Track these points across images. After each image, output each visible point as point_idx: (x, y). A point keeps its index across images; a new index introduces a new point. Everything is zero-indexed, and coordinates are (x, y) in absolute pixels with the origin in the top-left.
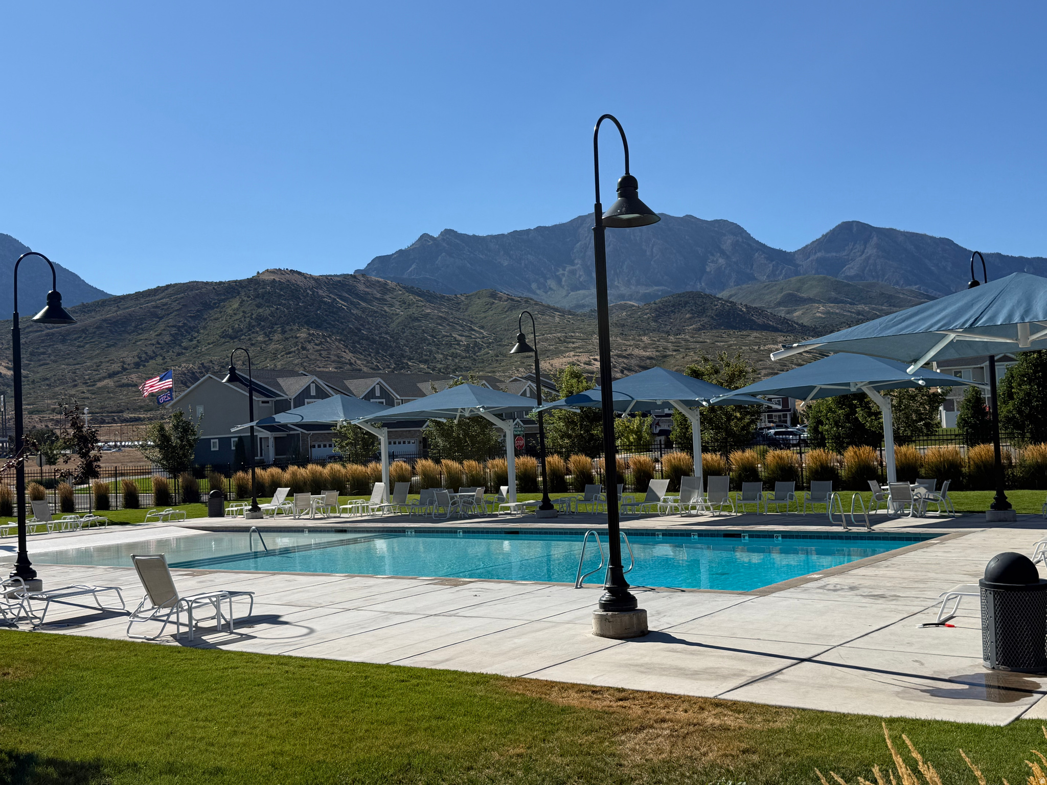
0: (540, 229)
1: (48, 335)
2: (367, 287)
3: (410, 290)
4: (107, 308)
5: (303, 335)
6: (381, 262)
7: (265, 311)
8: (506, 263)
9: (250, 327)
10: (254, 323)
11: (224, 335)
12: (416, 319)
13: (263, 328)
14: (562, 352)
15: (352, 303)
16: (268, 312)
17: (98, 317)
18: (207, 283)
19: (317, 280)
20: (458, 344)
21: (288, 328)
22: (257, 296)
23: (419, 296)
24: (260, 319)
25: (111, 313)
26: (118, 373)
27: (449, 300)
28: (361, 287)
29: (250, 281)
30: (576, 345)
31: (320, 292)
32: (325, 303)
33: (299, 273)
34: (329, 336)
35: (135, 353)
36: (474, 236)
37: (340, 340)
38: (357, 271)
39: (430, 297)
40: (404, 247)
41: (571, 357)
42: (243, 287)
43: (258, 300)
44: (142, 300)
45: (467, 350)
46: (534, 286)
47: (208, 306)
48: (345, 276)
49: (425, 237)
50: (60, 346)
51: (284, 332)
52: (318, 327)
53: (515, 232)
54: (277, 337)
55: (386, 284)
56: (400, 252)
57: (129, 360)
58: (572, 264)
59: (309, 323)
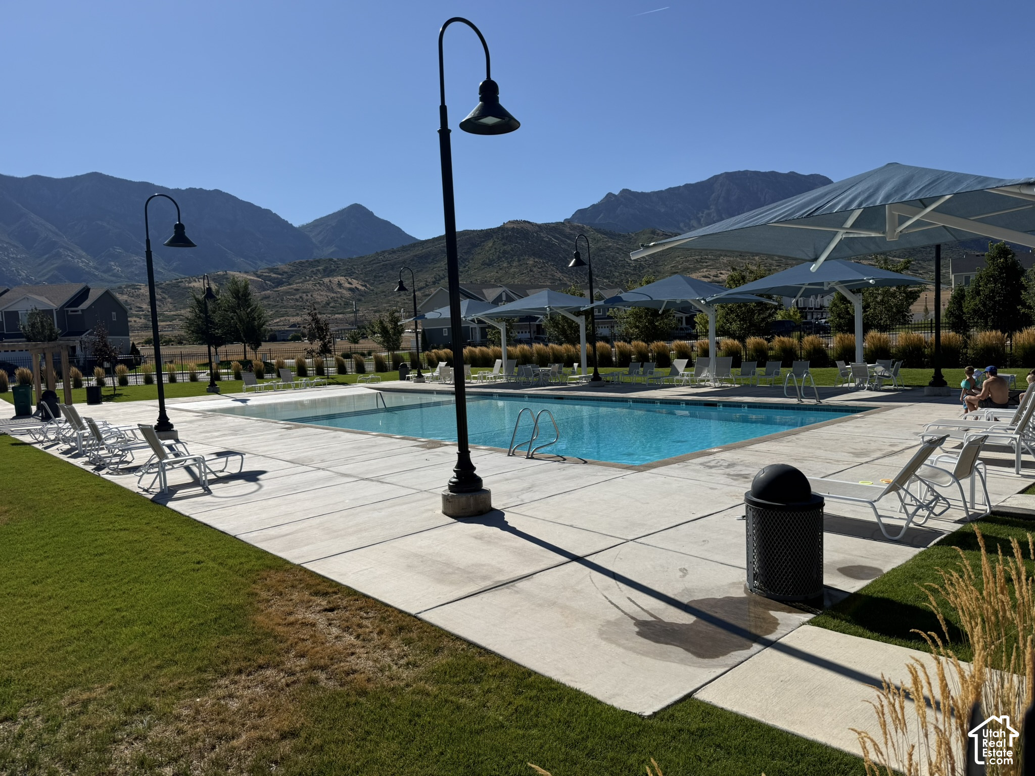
0: (687, 186)
1: (383, 265)
2: (571, 230)
3: (599, 231)
4: (417, 248)
5: (531, 262)
6: (581, 213)
7: (508, 248)
8: (663, 210)
9: (499, 258)
10: (501, 255)
11: (484, 264)
12: (602, 250)
13: (507, 259)
14: (698, 269)
15: (562, 241)
16: (510, 248)
17: (412, 254)
18: (474, 231)
19: (539, 226)
20: (629, 266)
21: (522, 258)
22: (503, 238)
23: (604, 234)
24: (505, 252)
25: (418, 251)
26: (423, 288)
27: (624, 236)
28: (568, 230)
29: (499, 228)
30: (709, 264)
31: (542, 234)
32: (544, 241)
33: (529, 222)
34: (547, 263)
35: (433, 276)
36: (642, 193)
37: (553, 265)
38: (565, 220)
39: (611, 235)
40: (596, 202)
41: (704, 272)
42: (494, 233)
43: (504, 241)
44: (436, 243)
45: (634, 270)
46: (682, 225)
47: (474, 245)
48: (557, 223)
49: (610, 195)
50: (391, 272)
51: (519, 261)
52: (540, 257)
53: (670, 188)
54: (515, 264)
55: (583, 227)
56: (593, 206)
57: (429, 280)
58: (708, 208)
59: (534, 255)
